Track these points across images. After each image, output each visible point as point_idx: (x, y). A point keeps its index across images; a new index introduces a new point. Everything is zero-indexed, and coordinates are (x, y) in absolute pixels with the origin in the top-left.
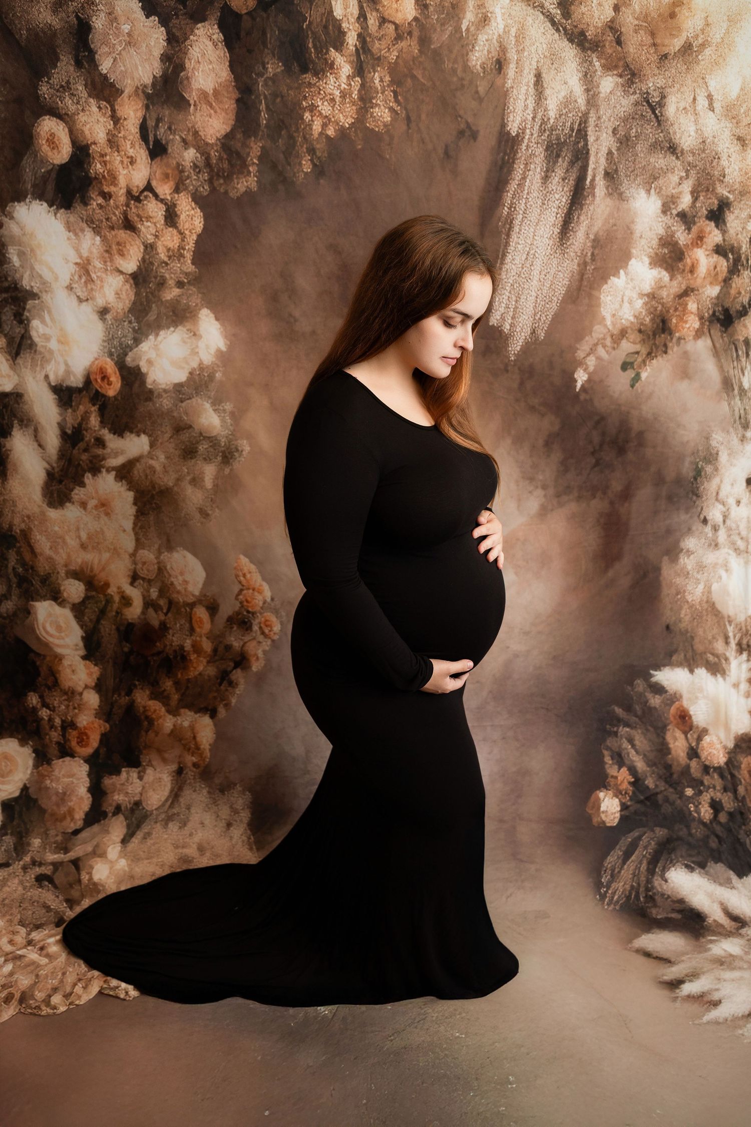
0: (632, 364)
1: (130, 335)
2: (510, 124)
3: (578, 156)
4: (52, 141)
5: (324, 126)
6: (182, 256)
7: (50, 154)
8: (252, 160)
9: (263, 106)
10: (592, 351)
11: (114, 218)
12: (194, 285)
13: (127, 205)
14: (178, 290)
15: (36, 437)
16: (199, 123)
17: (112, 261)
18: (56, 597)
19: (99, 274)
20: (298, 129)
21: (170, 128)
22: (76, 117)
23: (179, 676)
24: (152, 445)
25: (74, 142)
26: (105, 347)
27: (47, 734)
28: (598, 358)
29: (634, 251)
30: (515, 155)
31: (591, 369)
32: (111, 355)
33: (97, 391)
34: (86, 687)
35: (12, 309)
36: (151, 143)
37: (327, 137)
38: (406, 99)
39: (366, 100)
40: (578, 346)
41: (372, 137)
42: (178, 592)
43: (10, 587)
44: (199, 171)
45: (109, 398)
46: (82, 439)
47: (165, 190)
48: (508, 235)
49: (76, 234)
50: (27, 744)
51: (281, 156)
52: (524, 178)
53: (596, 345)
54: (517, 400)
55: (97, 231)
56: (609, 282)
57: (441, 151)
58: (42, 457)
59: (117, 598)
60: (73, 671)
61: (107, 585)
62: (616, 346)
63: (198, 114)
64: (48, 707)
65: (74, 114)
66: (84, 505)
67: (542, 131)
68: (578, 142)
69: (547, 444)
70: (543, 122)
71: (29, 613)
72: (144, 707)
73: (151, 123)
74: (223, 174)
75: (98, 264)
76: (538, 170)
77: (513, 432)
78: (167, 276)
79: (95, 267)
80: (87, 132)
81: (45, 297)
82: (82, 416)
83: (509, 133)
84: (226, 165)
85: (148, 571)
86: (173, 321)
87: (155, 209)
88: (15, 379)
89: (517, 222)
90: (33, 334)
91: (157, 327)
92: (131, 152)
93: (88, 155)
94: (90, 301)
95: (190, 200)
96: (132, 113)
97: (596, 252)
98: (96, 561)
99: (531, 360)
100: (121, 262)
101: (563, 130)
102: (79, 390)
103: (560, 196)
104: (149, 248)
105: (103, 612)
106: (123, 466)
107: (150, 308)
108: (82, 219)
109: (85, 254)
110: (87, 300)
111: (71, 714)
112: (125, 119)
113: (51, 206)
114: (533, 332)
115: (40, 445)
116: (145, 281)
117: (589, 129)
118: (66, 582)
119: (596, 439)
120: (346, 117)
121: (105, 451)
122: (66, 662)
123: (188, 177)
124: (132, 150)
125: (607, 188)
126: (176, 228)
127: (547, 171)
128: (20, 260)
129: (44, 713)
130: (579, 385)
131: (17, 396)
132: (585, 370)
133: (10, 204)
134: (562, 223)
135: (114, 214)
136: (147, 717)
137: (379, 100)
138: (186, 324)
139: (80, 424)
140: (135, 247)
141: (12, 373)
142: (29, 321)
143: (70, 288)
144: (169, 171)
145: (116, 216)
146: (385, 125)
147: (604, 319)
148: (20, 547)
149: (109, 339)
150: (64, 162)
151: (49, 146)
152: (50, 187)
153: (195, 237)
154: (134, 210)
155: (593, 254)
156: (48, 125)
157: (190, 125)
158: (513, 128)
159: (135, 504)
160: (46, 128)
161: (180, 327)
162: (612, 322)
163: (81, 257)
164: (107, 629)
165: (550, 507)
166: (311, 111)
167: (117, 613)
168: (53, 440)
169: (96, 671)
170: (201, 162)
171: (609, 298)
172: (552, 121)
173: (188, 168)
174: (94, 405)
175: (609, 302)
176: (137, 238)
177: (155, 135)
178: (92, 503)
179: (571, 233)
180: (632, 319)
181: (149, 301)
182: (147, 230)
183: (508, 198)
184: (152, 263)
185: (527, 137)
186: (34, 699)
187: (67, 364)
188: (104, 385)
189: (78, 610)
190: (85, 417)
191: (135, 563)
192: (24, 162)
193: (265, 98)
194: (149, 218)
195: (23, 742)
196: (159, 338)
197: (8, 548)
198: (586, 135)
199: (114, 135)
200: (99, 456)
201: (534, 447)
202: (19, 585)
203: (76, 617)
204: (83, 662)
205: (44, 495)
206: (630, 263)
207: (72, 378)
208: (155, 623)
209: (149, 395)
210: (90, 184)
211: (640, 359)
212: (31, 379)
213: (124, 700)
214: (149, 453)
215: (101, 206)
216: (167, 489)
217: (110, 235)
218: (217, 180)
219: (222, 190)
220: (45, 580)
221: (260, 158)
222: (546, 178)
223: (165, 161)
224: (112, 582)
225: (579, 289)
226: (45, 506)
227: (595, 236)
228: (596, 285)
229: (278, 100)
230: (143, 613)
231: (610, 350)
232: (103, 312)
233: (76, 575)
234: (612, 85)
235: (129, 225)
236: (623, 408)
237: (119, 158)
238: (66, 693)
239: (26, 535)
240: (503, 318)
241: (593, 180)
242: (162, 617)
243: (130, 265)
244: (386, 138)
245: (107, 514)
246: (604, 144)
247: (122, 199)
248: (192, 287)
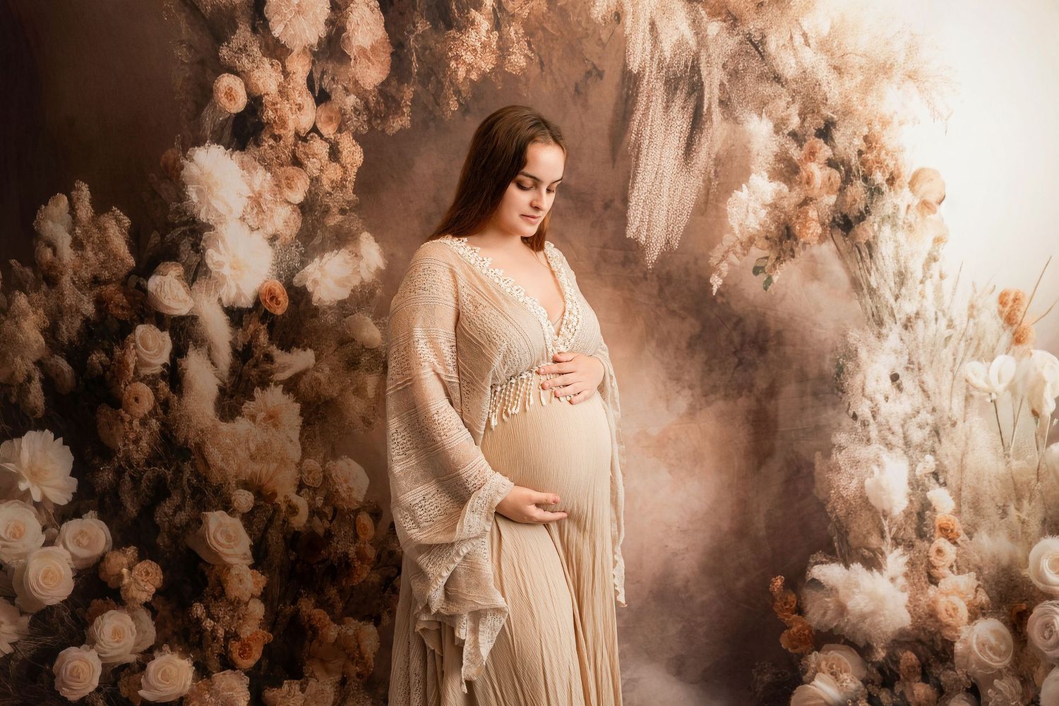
0: (763, 268)
1: (297, 259)
2: (631, 64)
3: (693, 87)
4: (230, 95)
5: (468, 72)
6: (344, 186)
7: (227, 105)
8: (405, 102)
9: (414, 58)
10: (724, 258)
11: (283, 156)
12: (354, 211)
13: (296, 145)
14: (341, 216)
15: (209, 355)
16: (359, 74)
17: (281, 193)
18: (227, 507)
19: (269, 205)
20: (445, 75)
21: (333, 79)
22: (252, 74)
23: (344, 583)
24: (317, 359)
25: (249, 95)
26: (274, 270)
27: (210, 646)
28: (730, 264)
29: (753, 167)
30: (637, 90)
31: (725, 274)
32: (279, 277)
33: (266, 310)
34: (253, 596)
35: (190, 240)
36: (317, 92)
37: (471, 81)
38: (538, 47)
39: (503, 50)
40: (711, 254)
41: (511, 79)
42: (343, 499)
43: (184, 498)
44: (359, 114)
45: (278, 317)
46: (252, 356)
47: (328, 130)
48: (637, 158)
49: (249, 172)
50: (188, 656)
51: (432, 98)
52: (648, 108)
53: (727, 252)
54: (658, 305)
55: (268, 168)
56: (733, 195)
57: (572, 89)
58: (215, 374)
59: (284, 507)
60: (240, 580)
61: (274, 494)
62: (746, 252)
63: (358, 67)
64: (212, 618)
65: (250, 71)
66: (253, 418)
67: (660, 69)
68: (693, 77)
69: (690, 345)
70: (660, 62)
71: (201, 523)
72: (310, 616)
73: (316, 76)
74: (380, 115)
75: (268, 196)
76: (660, 101)
77: (656, 336)
78: (331, 205)
79: (266, 200)
80: (260, 85)
81: (219, 228)
82: (251, 335)
83: (630, 71)
84: (382, 107)
85: (314, 479)
86: (336, 244)
87: (320, 148)
88: (191, 304)
89: (644, 146)
90: (209, 261)
91: (322, 250)
92: (299, 100)
93: (261, 104)
94: (261, 230)
95: (351, 138)
96: (300, 68)
97: (719, 169)
98: (264, 472)
99: (668, 268)
100: (290, 194)
101: (678, 67)
102: (249, 311)
103: (681, 122)
104: (315, 181)
105: (270, 520)
106: (291, 379)
107: (316, 233)
108: (255, 158)
109: (257, 188)
110: (259, 228)
111: (235, 625)
112: (294, 73)
113: (227, 149)
114: (668, 242)
115: (213, 363)
116: (311, 210)
117: (701, 65)
118: (237, 492)
119: (737, 338)
120: (487, 63)
121: (273, 366)
122: (234, 572)
123: (349, 119)
124: (300, 98)
125: (723, 114)
126: (339, 162)
127: (668, 101)
128: (198, 197)
129: (208, 624)
130: (715, 289)
131: (192, 319)
132: (719, 275)
133: (191, 149)
134: (685, 146)
135: (284, 153)
136: (312, 626)
137: (515, 48)
138: (348, 246)
139: (250, 342)
140: (302, 180)
141: (188, 298)
142: (204, 250)
143: (243, 219)
144: (333, 115)
145: (285, 154)
146: (522, 69)
147: (732, 228)
148: (195, 459)
149: (278, 263)
150: (239, 111)
151: (227, 98)
152: (227, 132)
153: (355, 170)
154: (301, 149)
155: (716, 171)
156: (227, 81)
157: (351, 76)
158: (634, 67)
159: (301, 415)
160: (225, 84)
161: (343, 250)
162: (740, 231)
163: (253, 191)
164: (275, 537)
165: (698, 407)
166: (456, 60)
167: (284, 521)
168: (224, 356)
169: (262, 580)
170: (361, 107)
171: (735, 209)
172: (668, 60)
173: (349, 111)
174: (263, 324)
175: (735, 213)
176: (304, 173)
177: (320, 85)
178: (261, 416)
179: (695, 154)
180: (758, 227)
181: (314, 227)
182: (313, 166)
183: (634, 126)
184: (318, 195)
185: (647, 74)
186: (199, 609)
187: (238, 288)
188: (273, 304)
189: (248, 519)
190: (255, 336)
191: (301, 472)
192: (204, 112)
193: (416, 51)
194: (314, 155)
195: (184, 655)
196: (324, 260)
197: (184, 461)
198: (699, 70)
199: (284, 87)
200: (267, 371)
201: (678, 349)
202: (193, 497)
203: (245, 526)
204: (250, 571)
205: (217, 410)
206: (751, 178)
207: (243, 300)
208: (321, 531)
209: (315, 312)
210: (263, 128)
211: (769, 264)
212: (205, 302)
213: (290, 610)
214: (315, 365)
215: (271, 147)
216: (332, 399)
217: (279, 171)
218: (375, 120)
219: (379, 129)
220: (218, 491)
221: (412, 101)
222: (667, 108)
223: (329, 106)
224: (278, 489)
225: (706, 202)
226: (217, 419)
227: (716, 155)
228: (721, 199)
229: (428, 52)
230: (308, 521)
231: (741, 256)
232: (273, 239)
233: (246, 485)
234: (718, 29)
235: (297, 162)
236: (759, 309)
237: (288, 106)
238: (232, 603)
239: (200, 447)
240: (638, 231)
241: (709, 108)
242: (327, 525)
243: (298, 196)
244: (523, 79)
245: (275, 426)
246: (716, 77)
247: (291, 140)
248: (353, 214)
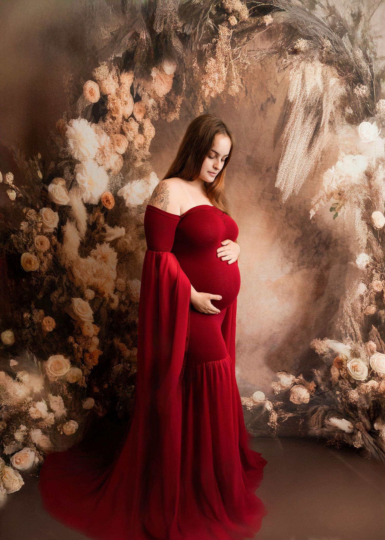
0: (335, 208)
1: (120, 182)
2: (290, 96)
3: (318, 113)
4: (91, 92)
5: (210, 92)
6: (145, 147)
7: (90, 98)
8: (178, 105)
9: (184, 82)
10: (318, 202)
11: (116, 128)
12: (149, 161)
13: (122, 123)
14: (142, 163)
15: (76, 226)
16: (156, 87)
17: (114, 148)
18: (82, 296)
19: (108, 154)
20: (198, 93)
21: (143, 89)
22: (103, 82)
23: (133, 333)
24: (126, 232)
25: (101, 93)
26: (109, 187)
27: (76, 354)
28: (320, 205)
29: (339, 157)
30: (291, 111)
31: (317, 210)
32: (111, 190)
33: (104, 207)
34: (94, 335)
35: (69, 168)
36: (135, 95)
37: (211, 97)
38: (246, 82)
39: (228, 83)
40: (312, 199)
41: (231, 99)
42: (134, 298)
43: (63, 291)
44: (155, 109)
45: (109, 210)
46: (96, 228)
47: (139, 117)
48: (286, 147)
49: (99, 135)
50: (68, 358)
51: (191, 105)
52: (294, 122)
53: (320, 199)
54: (284, 222)
55: (108, 134)
56: (327, 171)
57: (259, 107)
58: (79, 235)
59: (108, 299)
60: (89, 328)
61: (104, 293)
62: (328, 200)
63: (156, 83)
64: (77, 343)
65: (102, 80)
66: (95, 257)
67: (303, 101)
68: (319, 107)
69: (296, 242)
70: (304, 97)
71: (71, 303)
72: (118, 346)
73: (135, 86)
74: (165, 111)
75: (108, 149)
76: (301, 118)
77: (282, 236)
78: (138, 156)
79: (106, 150)
80: (107, 89)
81: (83, 163)
82: (96, 218)
83: (289, 101)
84: (166, 107)
85: (122, 288)
86: (139, 177)
87: (134, 126)
88: (68, 200)
89: (290, 141)
90: (78, 179)
91: (132, 179)
92: (126, 99)
93: (107, 99)
94: (103, 166)
95: (150, 122)
96: (127, 81)
97: (323, 157)
98: (99, 282)
99: (292, 204)
100: (118, 149)
101: (312, 101)
102: (96, 206)
103: (309, 130)
104: (131, 143)
105: (101, 304)
106: (113, 241)
107: (129, 170)
108: (102, 128)
109: (103, 145)
110: (102, 165)
111: (87, 346)
112: (124, 84)
113: (89, 122)
114: (293, 191)
115: (78, 230)
116: (128, 158)
117: (324, 101)
118: (87, 290)
119: (317, 241)
120: (220, 89)
121: (106, 234)
122: (86, 325)
123: (150, 112)
124: (126, 98)
125: (329, 129)
126: (143, 134)
127: (304, 119)
128: (74, 146)
129: (76, 345)
130: (311, 217)
131: (69, 207)
132: (314, 210)
133: (71, 120)
134: (309, 143)
135: (116, 127)
136: (119, 350)
137: (234, 82)
138: (145, 178)
139: (95, 221)
140: (125, 142)
141: (67, 197)
142: (76, 174)
143: (95, 159)
144: (142, 109)
145: (117, 128)
146: (236, 94)
147: (324, 187)
148: (68, 274)
149: (111, 184)
150: (96, 102)
151: (90, 94)
152: (89, 113)
153: (151, 139)
154: (125, 125)
155: (321, 158)
156: (90, 85)
157: (152, 88)
158: (291, 98)
159: (117, 258)
160: (89, 86)
161: (142, 180)
162: (327, 189)
163: (101, 146)
164: (103, 311)
165: (295, 271)
166: (205, 85)
167: (107, 305)
168: (83, 227)
169: (98, 329)
170: (156, 106)
171: (327, 178)
172: (308, 96)
173: (150, 108)
174: (102, 213)
175: (327, 180)
176: (126, 138)
177: (137, 92)
178: (99, 257)
179: (313, 148)
180: (336, 188)
181: (129, 167)
182: (130, 135)
183: (286, 130)
184: (131, 150)
185: (297, 103)
186: (72, 339)
187: (91, 194)
188: (107, 204)
189: (92, 303)
190: (98, 218)
191: (116, 284)
192: (79, 101)
193: (186, 78)
194: (131, 129)
195: (66, 357)
196: (132, 184)
197: (63, 274)
198: (322, 104)
199: (119, 91)
200: (103, 236)
201: (290, 243)
202: (67, 291)
203: (90, 305)
204: (93, 325)
205: (79, 252)
206: (337, 163)
207: (93, 200)
208: (124, 310)
209: (126, 209)
210: (107, 112)
211: (338, 207)
212: (75, 199)
213: (109, 342)
214: (125, 235)
215: (111, 123)
216: (132, 252)
217: (113, 136)
218: (162, 114)
219: (164, 119)
220: (78, 289)
221: (181, 105)
222: (304, 122)
223: (140, 104)
224: (106, 291)
225: (314, 173)
226: (79, 256)
227: (323, 149)
228: (321, 172)
229: (191, 79)
230: (118, 306)
231: (326, 201)
232: (109, 171)
233: (91, 288)
234: (335, 82)
235: (122, 132)
236: (329, 228)
237: (120, 101)
238: (85, 338)
239: (70, 269)
240: (281, 185)
241: (324, 124)
242: (127, 308)
243: (122, 150)
244: (237, 99)
245: (105, 262)
246: (330, 108)
247: (120, 120)
248: (148, 162)
